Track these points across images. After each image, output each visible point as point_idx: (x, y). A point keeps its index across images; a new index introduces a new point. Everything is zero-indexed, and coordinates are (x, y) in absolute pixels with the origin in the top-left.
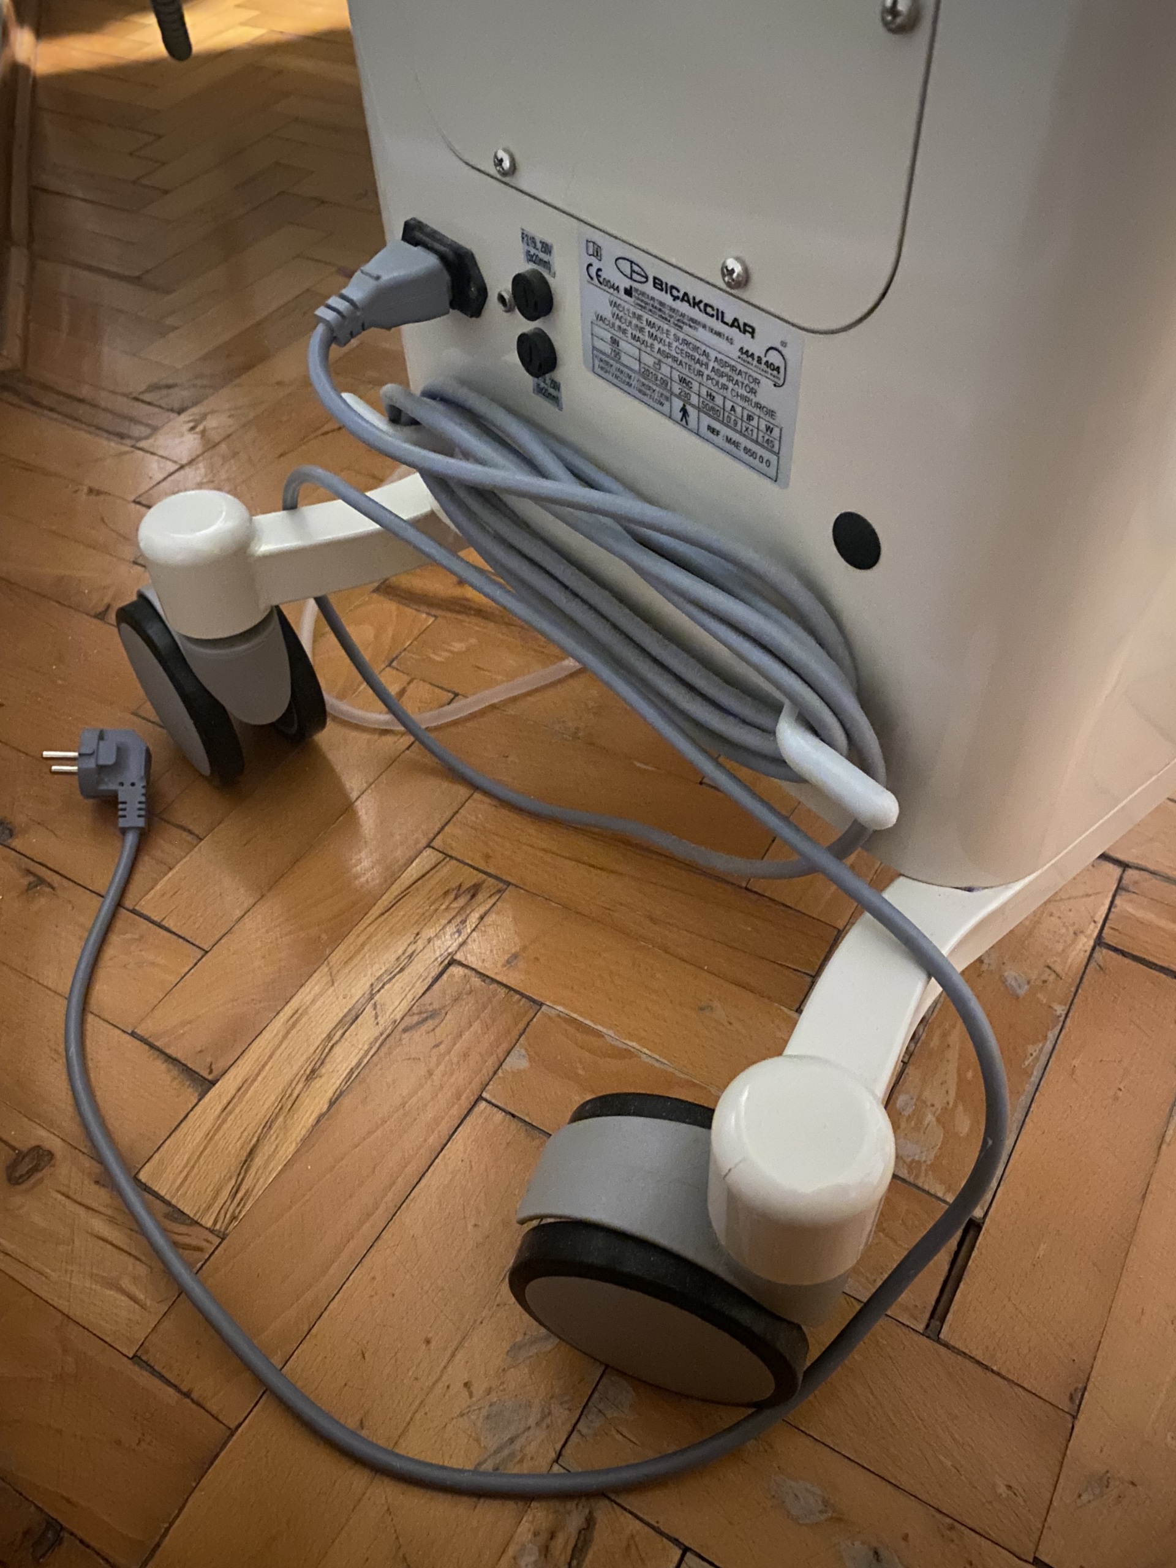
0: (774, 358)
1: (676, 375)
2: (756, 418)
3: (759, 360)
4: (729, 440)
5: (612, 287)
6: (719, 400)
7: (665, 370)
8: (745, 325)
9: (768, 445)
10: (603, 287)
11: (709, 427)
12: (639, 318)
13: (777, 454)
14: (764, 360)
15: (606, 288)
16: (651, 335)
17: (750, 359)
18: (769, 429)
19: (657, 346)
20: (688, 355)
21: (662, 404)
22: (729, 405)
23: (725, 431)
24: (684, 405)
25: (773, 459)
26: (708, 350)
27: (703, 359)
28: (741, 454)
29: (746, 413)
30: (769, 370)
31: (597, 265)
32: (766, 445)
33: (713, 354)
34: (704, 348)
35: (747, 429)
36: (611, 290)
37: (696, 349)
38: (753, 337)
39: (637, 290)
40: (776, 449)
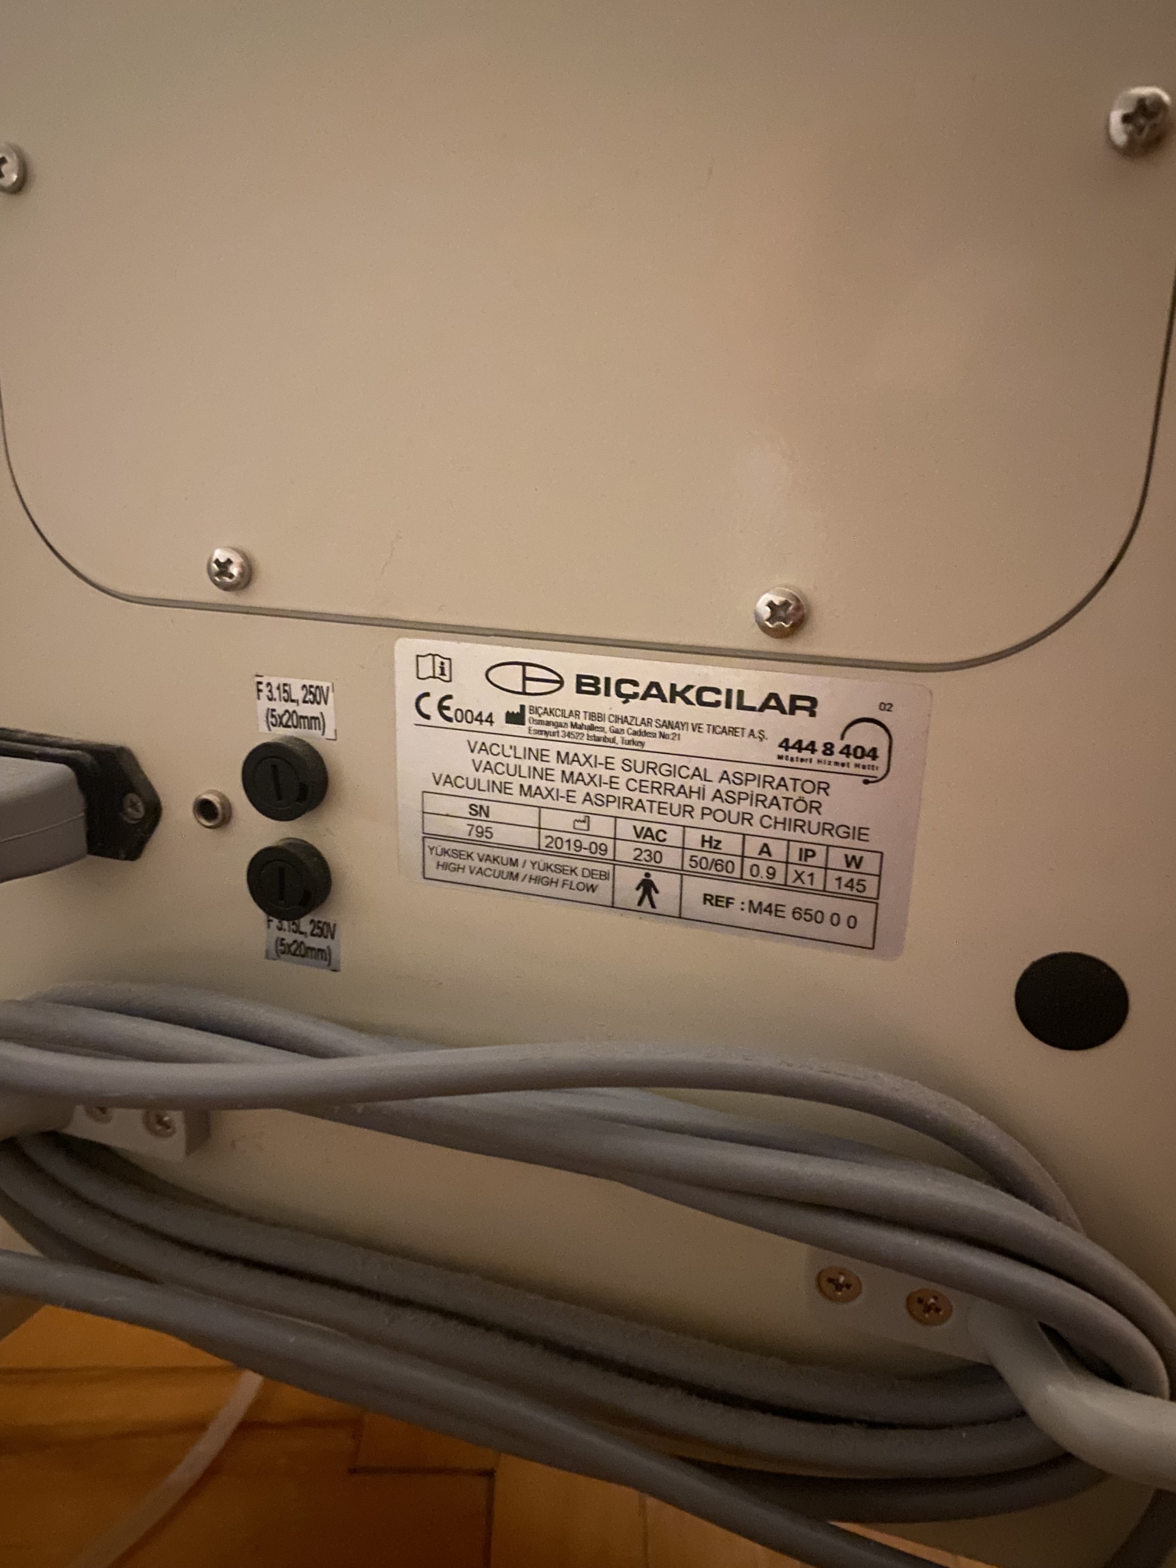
0: (866, 736)
1: (626, 830)
2: (820, 851)
3: (829, 749)
4: (755, 907)
5: (479, 718)
6: (731, 844)
7: (601, 826)
8: (794, 698)
9: (855, 891)
10: (455, 724)
11: (707, 898)
12: (540, 755)
13: (875, 901)
14: (839, 746)
15: (464, 725)
16: (567, 777)
17: (806, 754)
18: (854, 862)
19: (581, 790)
20: (656, 787)
21: (593, 888)
22: (753, 847)
23: (742, 893)
24: (647, 875)
25: (864, 912)
26: (702, 764)
27: (696, 783)
28: (789, 924)
29: (795, 849)
30: (852, 760)
31: (438, 689)
32: (847, 890)
33: (714, 771)
34: (693, 763)
35: (799, 876)
36: (476, 725)
37: (674, 771)
38: (813, 714)
39: (534, 710)
40: (871, 892)
